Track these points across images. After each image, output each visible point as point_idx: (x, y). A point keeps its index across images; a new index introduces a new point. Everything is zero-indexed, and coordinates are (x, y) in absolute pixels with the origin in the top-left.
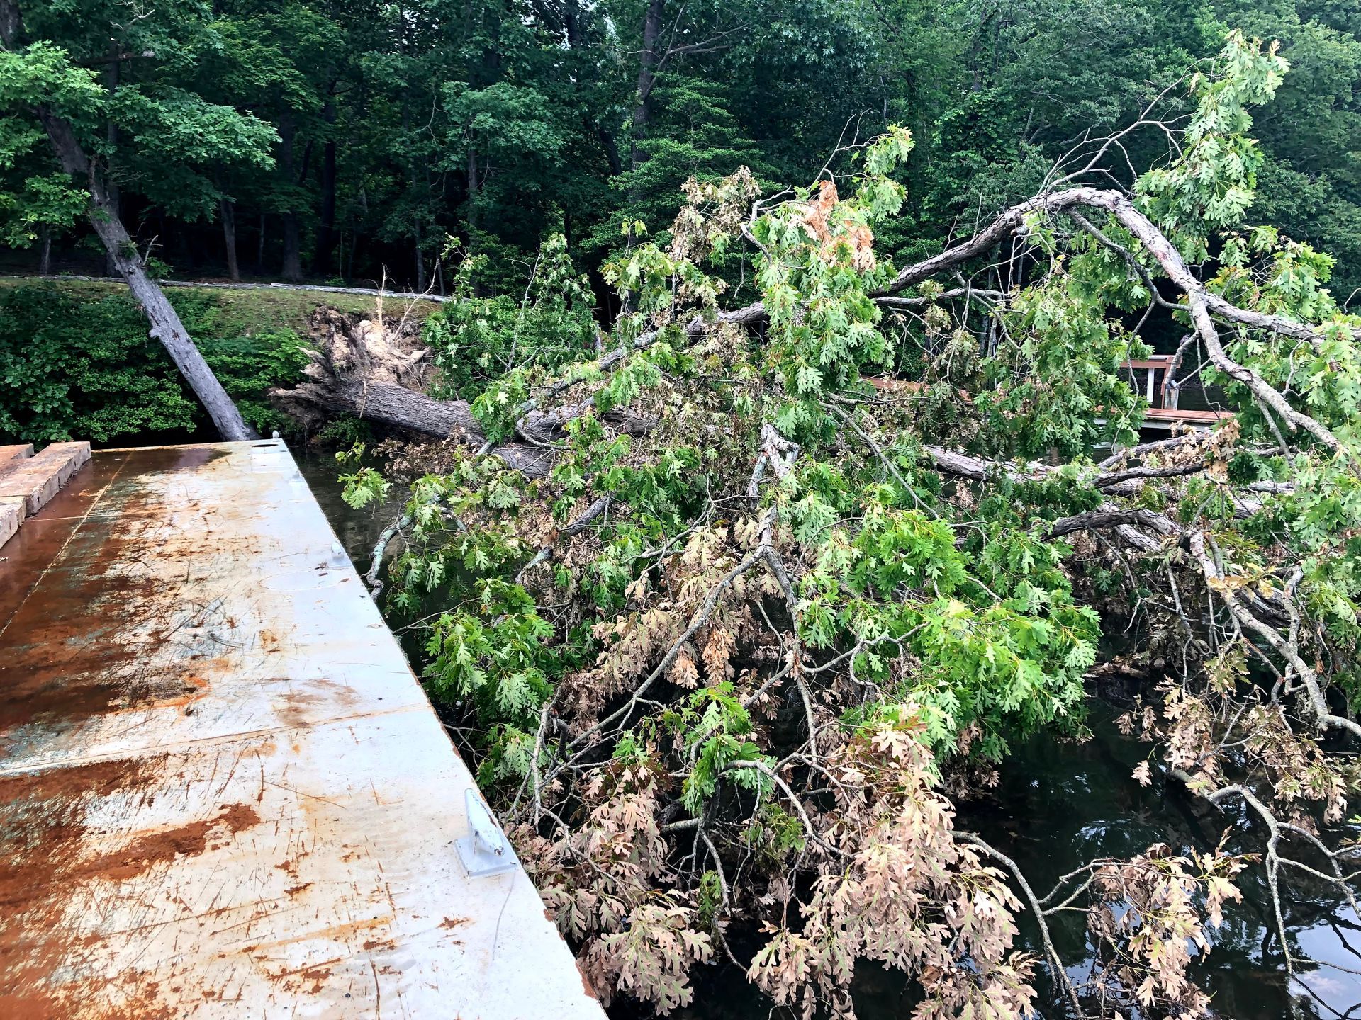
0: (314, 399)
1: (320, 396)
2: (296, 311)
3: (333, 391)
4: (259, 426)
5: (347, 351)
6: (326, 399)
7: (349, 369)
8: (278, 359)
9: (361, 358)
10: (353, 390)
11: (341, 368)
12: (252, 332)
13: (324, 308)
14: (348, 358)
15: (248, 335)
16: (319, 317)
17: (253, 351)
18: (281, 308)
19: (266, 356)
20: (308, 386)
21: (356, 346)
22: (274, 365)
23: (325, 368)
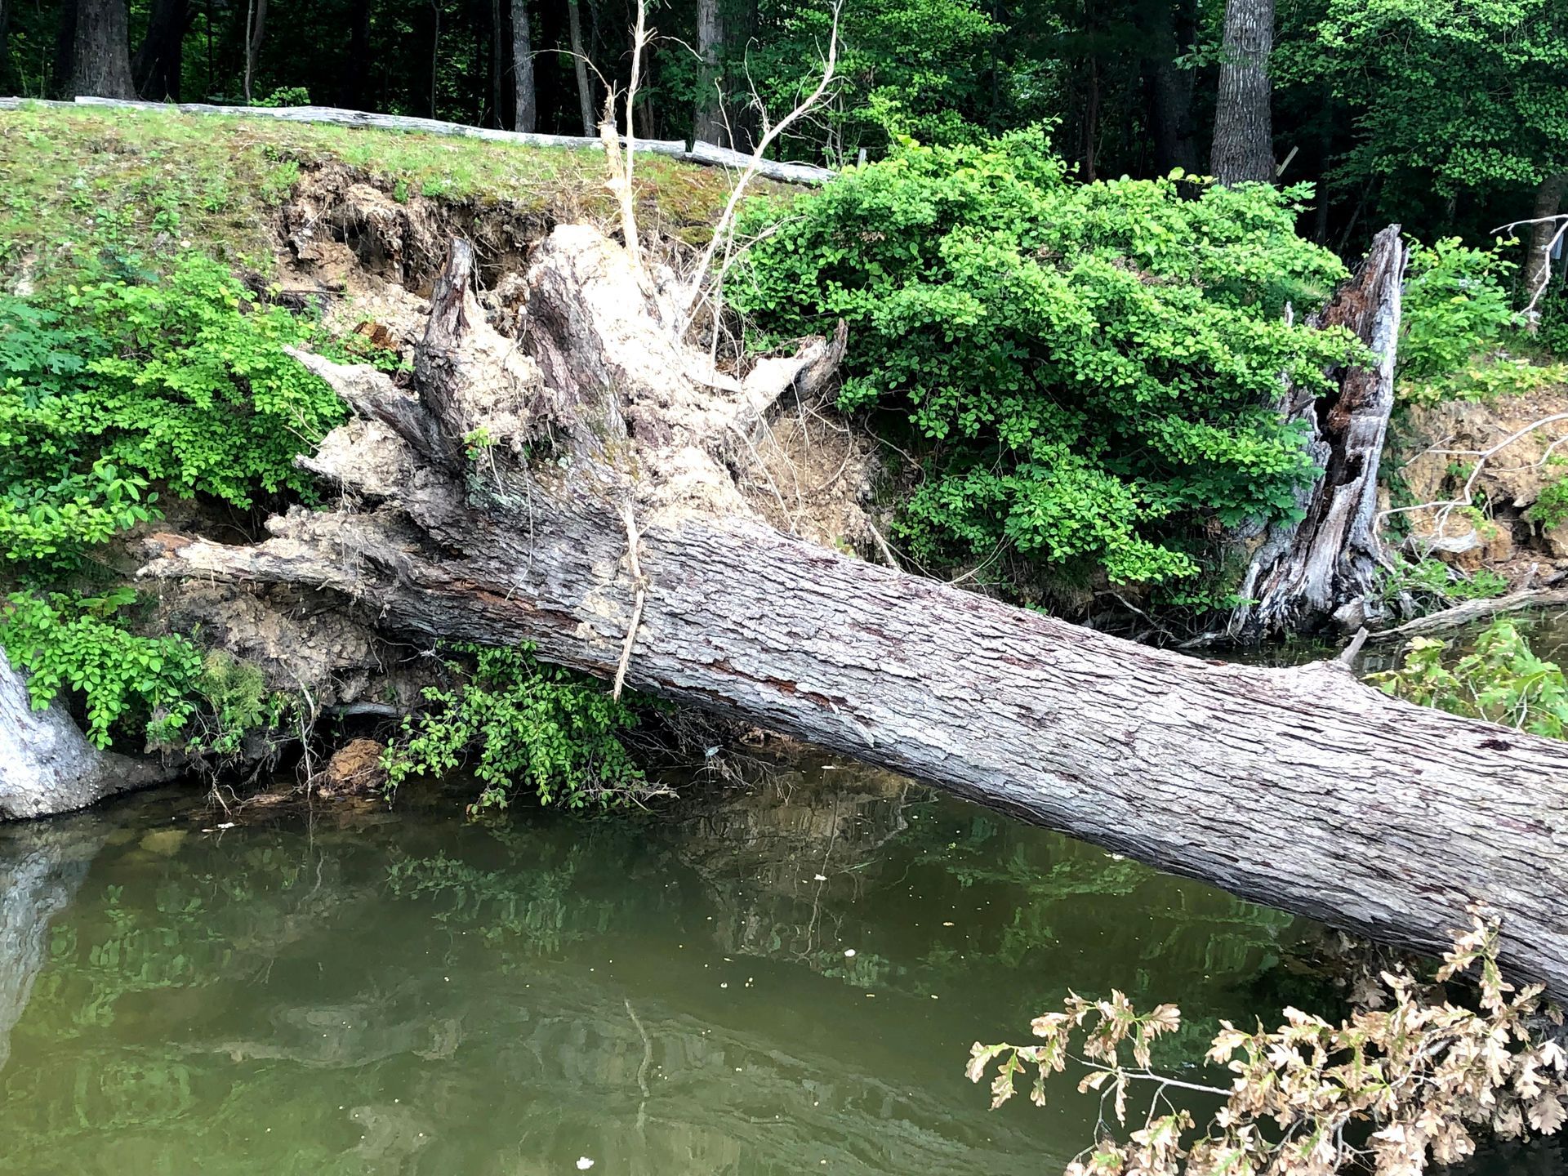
0: (356, 585)
1: (378, 569)
2: (218, 188)
3: (449, 552)
4: (101, 718)
5: (525, 369)
6: (415, 588)
7: (539, 450)
8: (179, 398)
9: (592, 399)
10: (556, 553)
11: (503, 449)
12: (41, 276)
13: (331, 175)
14: (535, 404)
15: (25, 288)
16: (311, 213)
17: (57, 361)
18: (155, 174)
19: (124, 385)
20: (328, 523)
21: (563, 342)
22: (161, 428)
23: (411, 442)
